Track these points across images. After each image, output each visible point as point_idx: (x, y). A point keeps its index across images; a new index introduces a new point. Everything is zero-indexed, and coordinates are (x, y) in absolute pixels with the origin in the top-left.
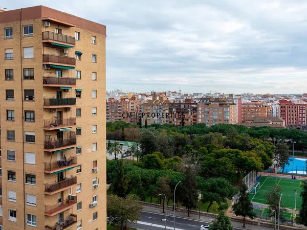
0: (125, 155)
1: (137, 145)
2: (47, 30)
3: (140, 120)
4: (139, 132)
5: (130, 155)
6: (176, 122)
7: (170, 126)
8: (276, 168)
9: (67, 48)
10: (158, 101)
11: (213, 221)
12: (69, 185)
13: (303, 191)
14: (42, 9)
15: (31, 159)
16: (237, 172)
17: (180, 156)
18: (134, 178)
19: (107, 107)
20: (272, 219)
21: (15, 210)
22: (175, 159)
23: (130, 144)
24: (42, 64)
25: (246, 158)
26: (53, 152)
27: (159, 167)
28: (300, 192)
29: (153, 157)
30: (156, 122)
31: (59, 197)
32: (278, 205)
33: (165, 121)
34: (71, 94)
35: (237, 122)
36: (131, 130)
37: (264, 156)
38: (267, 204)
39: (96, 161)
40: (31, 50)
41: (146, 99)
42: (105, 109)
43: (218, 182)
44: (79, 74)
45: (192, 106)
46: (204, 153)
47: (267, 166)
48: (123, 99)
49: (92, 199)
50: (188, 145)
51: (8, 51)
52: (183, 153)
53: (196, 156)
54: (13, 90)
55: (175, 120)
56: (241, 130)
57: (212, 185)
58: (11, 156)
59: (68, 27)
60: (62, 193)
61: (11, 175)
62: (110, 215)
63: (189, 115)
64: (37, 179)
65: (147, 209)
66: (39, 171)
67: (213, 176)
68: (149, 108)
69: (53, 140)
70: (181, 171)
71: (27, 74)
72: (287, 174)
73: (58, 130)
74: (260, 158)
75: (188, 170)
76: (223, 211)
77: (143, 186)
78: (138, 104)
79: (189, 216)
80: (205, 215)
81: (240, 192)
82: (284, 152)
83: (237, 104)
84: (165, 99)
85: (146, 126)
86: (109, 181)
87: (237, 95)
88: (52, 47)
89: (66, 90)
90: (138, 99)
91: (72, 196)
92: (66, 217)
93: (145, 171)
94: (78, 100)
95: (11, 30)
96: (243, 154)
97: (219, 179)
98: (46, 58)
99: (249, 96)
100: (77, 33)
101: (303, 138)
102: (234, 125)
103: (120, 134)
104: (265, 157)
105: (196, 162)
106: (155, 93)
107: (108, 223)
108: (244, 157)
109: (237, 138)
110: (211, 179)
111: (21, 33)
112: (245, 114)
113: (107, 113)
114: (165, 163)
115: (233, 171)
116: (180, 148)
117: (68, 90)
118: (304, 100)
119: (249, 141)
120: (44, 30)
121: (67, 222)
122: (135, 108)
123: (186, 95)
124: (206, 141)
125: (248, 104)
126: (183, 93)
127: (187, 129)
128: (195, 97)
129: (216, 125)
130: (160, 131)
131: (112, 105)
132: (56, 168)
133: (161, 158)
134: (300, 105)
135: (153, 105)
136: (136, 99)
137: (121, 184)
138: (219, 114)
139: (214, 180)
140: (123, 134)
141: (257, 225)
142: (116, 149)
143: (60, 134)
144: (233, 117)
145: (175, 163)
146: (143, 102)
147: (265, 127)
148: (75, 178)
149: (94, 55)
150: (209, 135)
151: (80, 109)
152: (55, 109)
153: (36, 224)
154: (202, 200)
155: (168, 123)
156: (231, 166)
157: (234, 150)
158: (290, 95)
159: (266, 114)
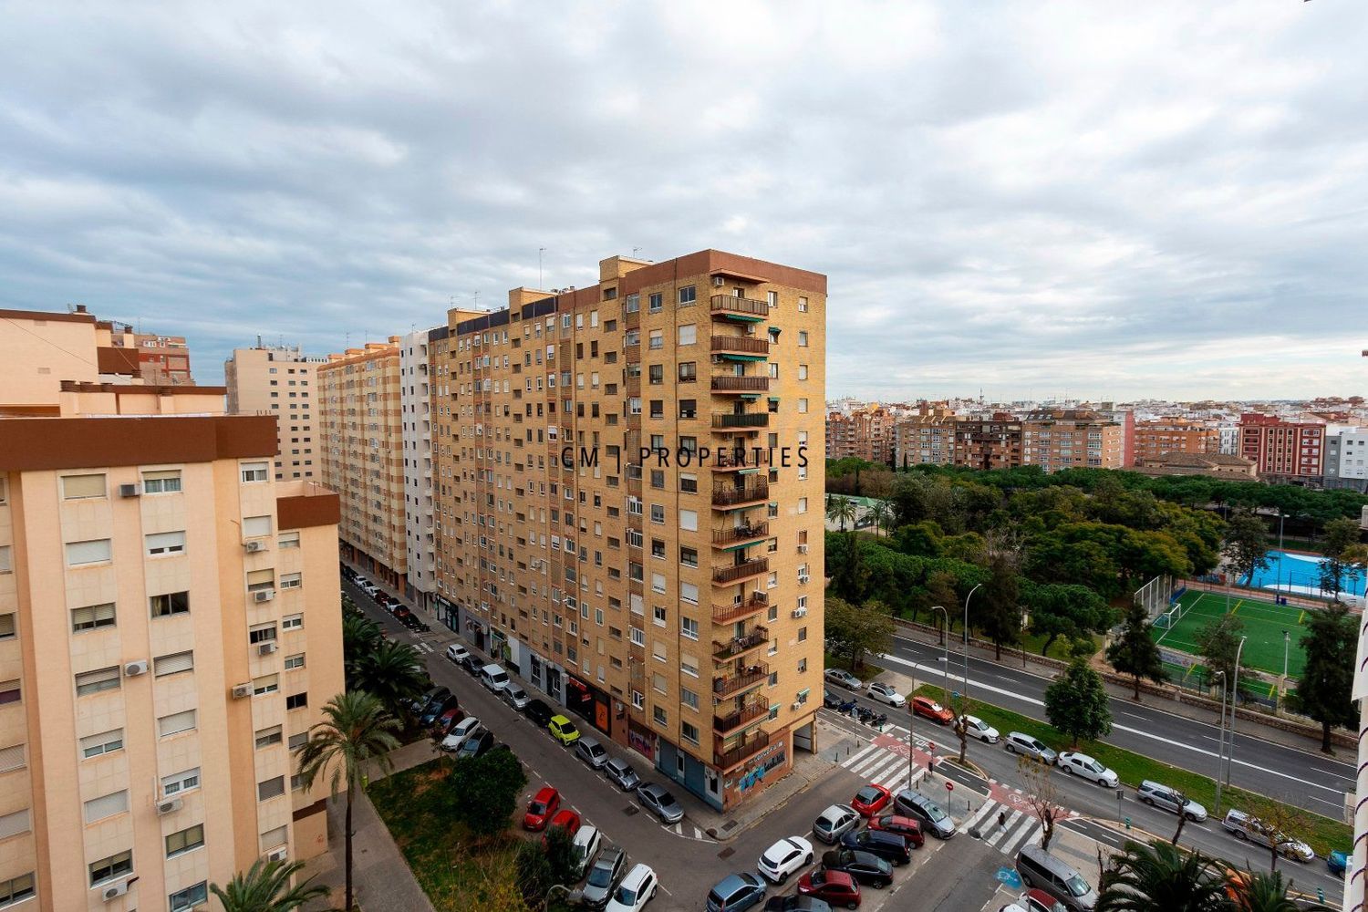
0: (860, 524)
1: (887, 505)
2: (719, 292)
3: (893, 456)
4: (892, 480)
5: (872, 524)
6: (972, 461)
7: (957, 470)
8: (1228, 575)
9: (753, 322)
10: (932, 417)
11: (1056, 677)
12: (754, 573)
13: (1309, 634)
14: (711, 256)
15: (689, 522)
16: (1119, 575)
17: (981, 533)
18: (880, 569)
19: (827, 429)
20: (1214, 691)
21: (663, 607)
22: (969, 537)
23: (872, 502)
24: (709, 353)
25: (1143, 547)
26: (727, 512)
27: (932, 551)
28: (1299, 637)
29: (919, 531)
30: (927, 461)
31: (737, 593)
32: (1232, 661)
33: (945, 459)
34: (761, 407)
35: (1122, 463)
36: (874, 475)
37: (1193, 544)
38: (1201, 654)
39: (806, 533)
40: (692, 329)
41: (906, 413)
42: (823, 433)
43: (1072, 593)
44: (775, 369)
45: (1010, 427)
46: (1035, 527)
47: (1202, 568)
48: (859, 415)
49: (796, 603)
50: (997, 510)
51: (654, 335)
52: (987, 527)
53: (1018, 535)
54: (662, 401)
55: (969, 457)
56: (1133, 482)
57: (1056, 597)
58: (658, 515)
59: (755, 283)
60: (742, 585)
61: (658, 546)
62: (831, 636)
63: (1003, 448)
64: (699, 558)
65: (904, 632)
66: (703, 545)
67: (1058, 579)
68: (912, 432)
69: (727, 489)
70: (982, 564)
71: (685, 372)
72: (1260, 590)
73: (737, 472)
74: (1183, 548)
75: (998, 564)
76: (1084, 657)
77: (898, 586)
78: (889, 424)
79: (998, 658)
80: (1037, 661)
81: (1129, 620)
82: (1251, 538)
83: (1123, 425)
84: (946, 414)
85: (906, 469)
86: (828, 571)
87: (1122, 405)
88: (727, 323)
89: (751, 401)
90: (889, 415)
91: (759, 594)
92: (748, 629)
93: (903, 557)
94: (771, 415)
95: (660, 297)
96: (1137, 537)
97: (1072, 587)
98: (717, 343)
99: (1154, 406)
100: (772, 294)
101: (1315, 506)
102: (1115, 472)
103: (852, 484)
104: (1196, 546)
105: (1018, 548)
106: (924, 403)
107: (826, 652)
108: (1138, 544)
109: (1122, 500)
110: (1052, 585)
111: (675, 301)
112: (1142, 448)
113: (827, 442)
114: (946, 545)
115: (1109, 573)
116: (980, 515)
117: (754, 399)
118: (1318, 414)
119: (1155, 507)
120: (714, 292)
121: (751, 639)
122: (882, 432)
123: (996, 406)
124: (1043, 504)
125: (1154, 425)
126: (988, 401)
127: (997, 477)
128: (1017, 410)
129: (1067, 469)
130: (935, 480)
131: (837, 427)
132: (732, 540)
133: (936, 534)
134: (1302, 425)
135: (921, 426)
136: (885, 414)
137: (853, 580)
138: (1075, 446)
139: (1063, 589)
140: (858, 482)
141: (1172, 699)
142: (842, 511)
143: (739, 479)
144: (1112, 452)
145: (967, 546)
146: (899, 420)
147: (1199, 478)
148: (766, 561)
149: (804, 334)
150: (1049, 491)
151: (776, 434)
152: (731, 433)
153: (697, 636)
154: (1030, 629)
155: (953, 463)
156: (1103, 560)
157: (1113, 526)
158: (1273, 404)
159: (1203, 447)
